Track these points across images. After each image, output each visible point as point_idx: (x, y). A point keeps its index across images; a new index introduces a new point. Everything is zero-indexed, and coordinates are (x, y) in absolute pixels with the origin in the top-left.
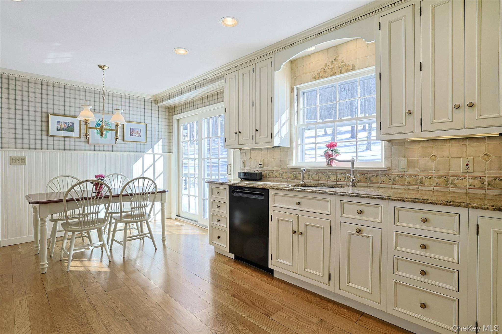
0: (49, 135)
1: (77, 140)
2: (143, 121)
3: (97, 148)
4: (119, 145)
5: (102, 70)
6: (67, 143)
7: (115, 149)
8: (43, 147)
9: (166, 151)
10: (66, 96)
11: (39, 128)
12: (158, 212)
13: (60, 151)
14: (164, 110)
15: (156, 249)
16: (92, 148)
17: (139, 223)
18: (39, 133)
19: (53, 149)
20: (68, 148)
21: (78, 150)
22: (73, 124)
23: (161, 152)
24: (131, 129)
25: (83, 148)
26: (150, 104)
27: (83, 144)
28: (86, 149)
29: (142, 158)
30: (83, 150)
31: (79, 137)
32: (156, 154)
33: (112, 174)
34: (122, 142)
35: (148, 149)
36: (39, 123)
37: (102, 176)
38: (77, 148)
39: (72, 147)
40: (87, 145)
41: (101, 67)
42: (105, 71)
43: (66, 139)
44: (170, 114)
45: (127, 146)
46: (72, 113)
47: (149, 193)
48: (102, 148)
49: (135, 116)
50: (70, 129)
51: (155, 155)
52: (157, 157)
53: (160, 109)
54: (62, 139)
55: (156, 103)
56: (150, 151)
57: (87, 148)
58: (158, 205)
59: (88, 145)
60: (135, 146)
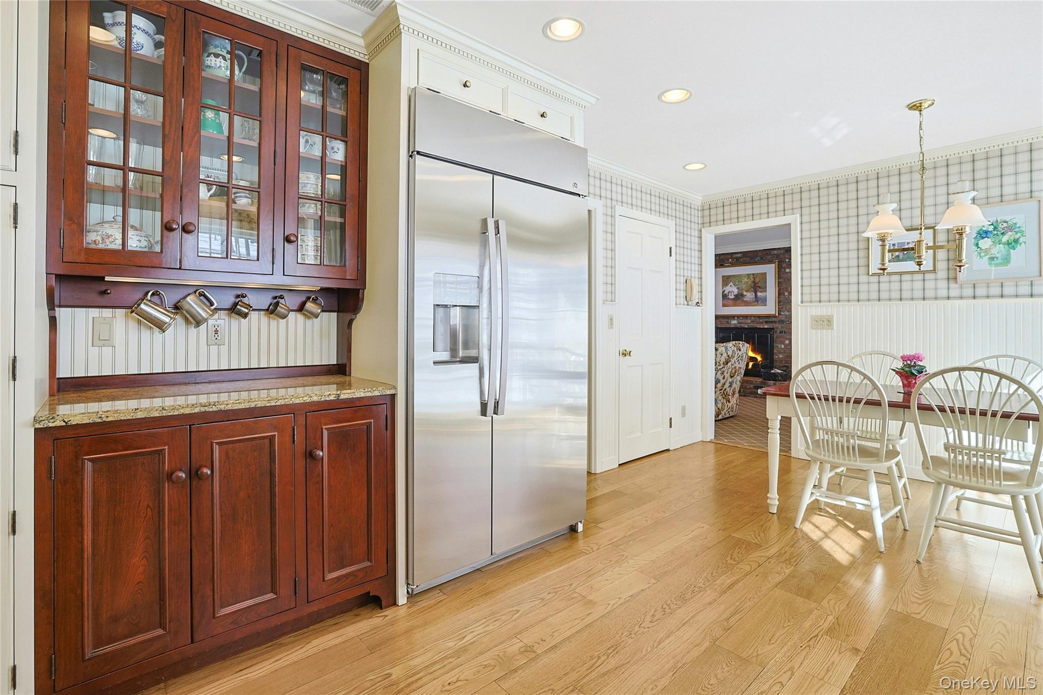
0: (870, 274)
1: (928, 276)
3: (981, 292)
5: (918, 112)
6: (906, 285)
8: (861, 298)
11: (854, 263)
13: (893, 302)
16: (968, 292)
18: (854, 271)
19: (879, 300)
20: (910, 297)
21: (930, 299)
25: (943, 293)
27: (943, 284)
28: (951, 295)
30: (942, 298)
31: (932, 269)
36: (854, 254)
38: (929, 294)
39: (919, 294)
40: (952, 285)
41: (916, 107)
42: (923, 112)
43: (904, 277)
50: (912, 255)
54: (897, 278)
57: (953, 293)
59: (956, 285)
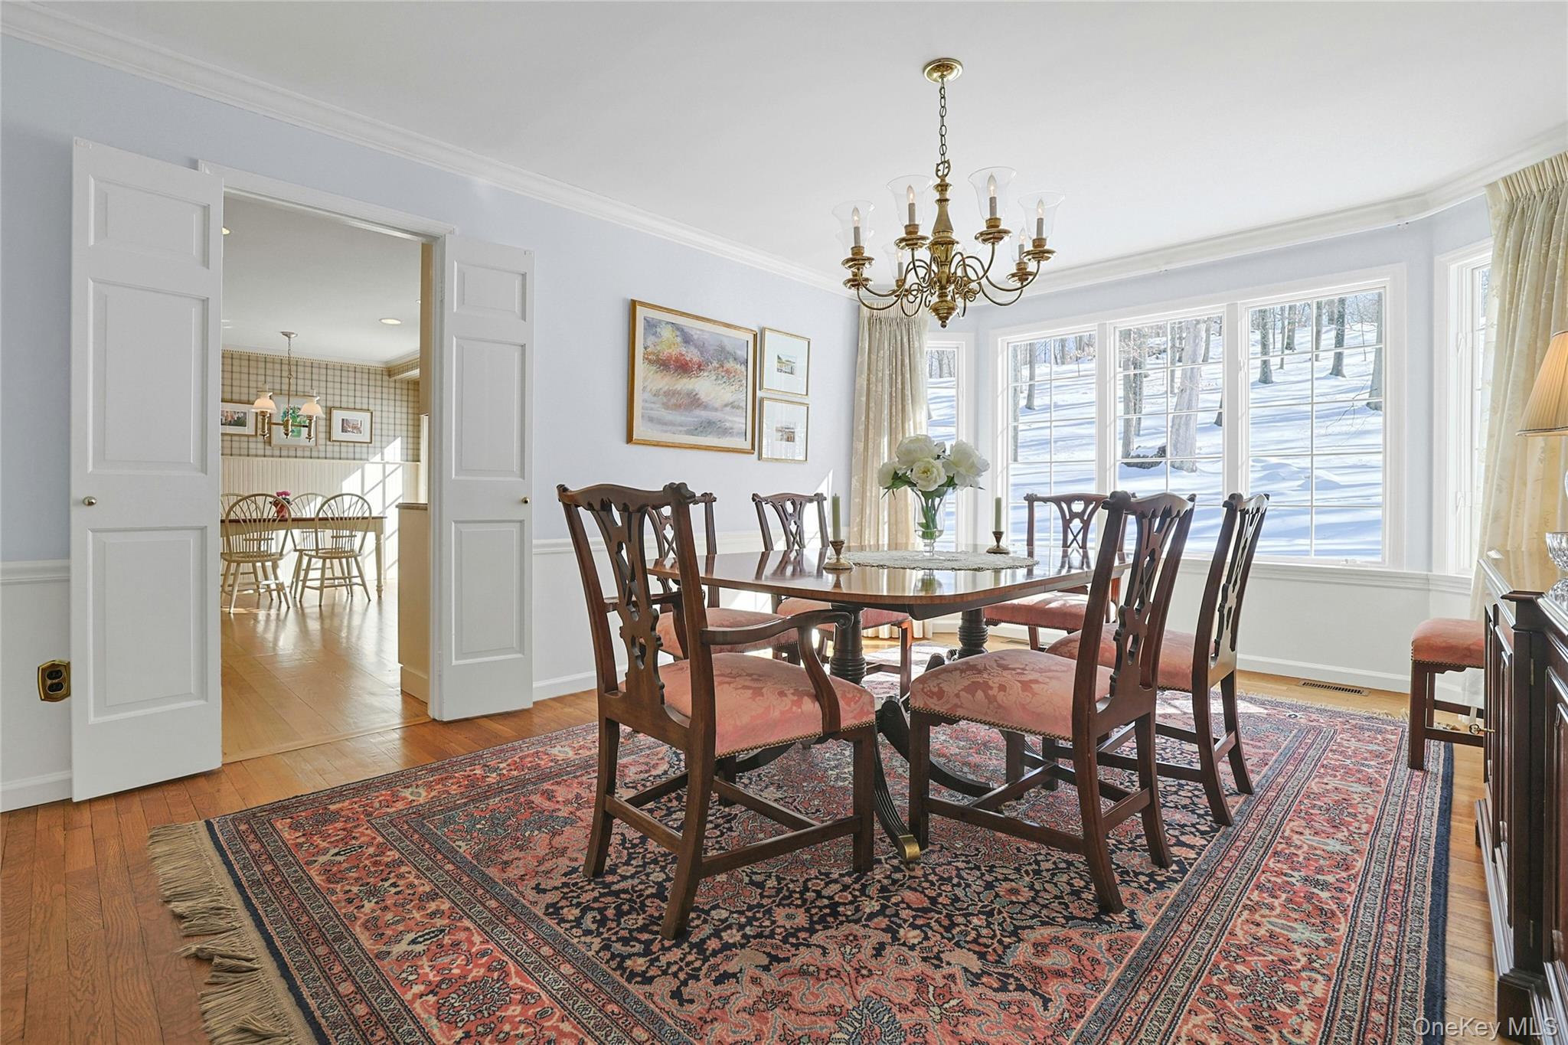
1: (251, 439)
2: (365, 407)
3: (284, 453)
4: (322, 448)
6: (235, 445)
7: (315, 454)
9: (410, 458)
10: (234, 370)
12: (393, 565)
14: (405, 386)
15: (370, 600)
16: (277, 453)
17: (344, 560)
20: (238, 453)
21: (252, 455)
22: (245, 414)
23: (398, 459)
24: (343, 420)
26: (379, 377)
27: (261, 446)
29: (360, 470)
30: (261, 456)
31: (254, 434)
32: (388, 463)
33: (307, 494)
34: (328, 443)
35: (375, 454)
37: (286, 494)
38: (252, 452)
39: (244, 452)
40: (267, 447)
41: (287, 335)
42: (291, 337)
43: (234, 438)
44: (416, 393)
45: (337, 449)
46: (244, 398)
47: (358, 518)
48: (292, 453)
49: (352, 399)
50: (240, 422)
51: (387, 466)
52: (389, 468)
53: (398, 385)
54: (229, 438)
55: (389, 376)
56: (378, 458)
57: (268, 453)
58: (371, 536)
59: (269, 448)
60: (351, 449)
